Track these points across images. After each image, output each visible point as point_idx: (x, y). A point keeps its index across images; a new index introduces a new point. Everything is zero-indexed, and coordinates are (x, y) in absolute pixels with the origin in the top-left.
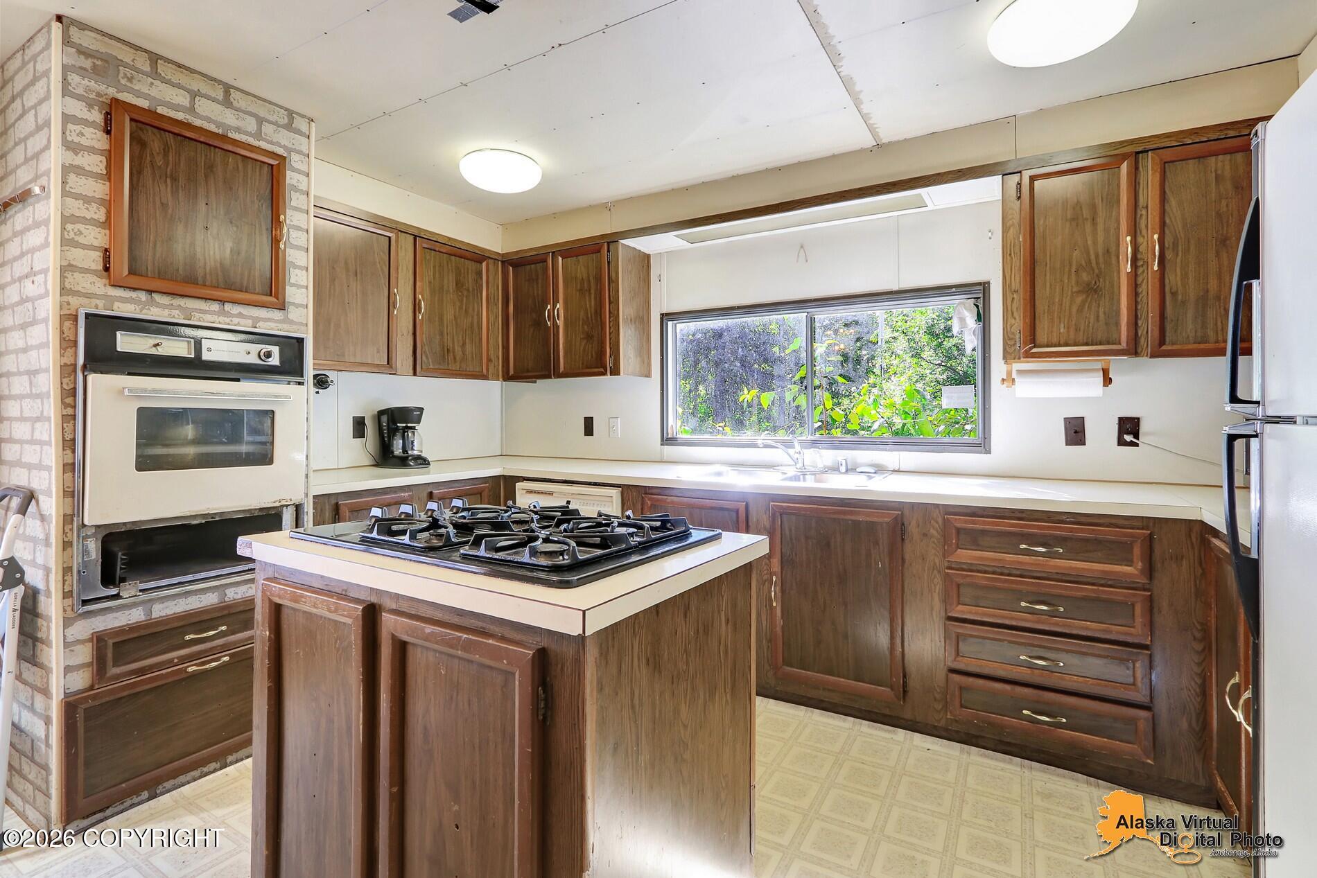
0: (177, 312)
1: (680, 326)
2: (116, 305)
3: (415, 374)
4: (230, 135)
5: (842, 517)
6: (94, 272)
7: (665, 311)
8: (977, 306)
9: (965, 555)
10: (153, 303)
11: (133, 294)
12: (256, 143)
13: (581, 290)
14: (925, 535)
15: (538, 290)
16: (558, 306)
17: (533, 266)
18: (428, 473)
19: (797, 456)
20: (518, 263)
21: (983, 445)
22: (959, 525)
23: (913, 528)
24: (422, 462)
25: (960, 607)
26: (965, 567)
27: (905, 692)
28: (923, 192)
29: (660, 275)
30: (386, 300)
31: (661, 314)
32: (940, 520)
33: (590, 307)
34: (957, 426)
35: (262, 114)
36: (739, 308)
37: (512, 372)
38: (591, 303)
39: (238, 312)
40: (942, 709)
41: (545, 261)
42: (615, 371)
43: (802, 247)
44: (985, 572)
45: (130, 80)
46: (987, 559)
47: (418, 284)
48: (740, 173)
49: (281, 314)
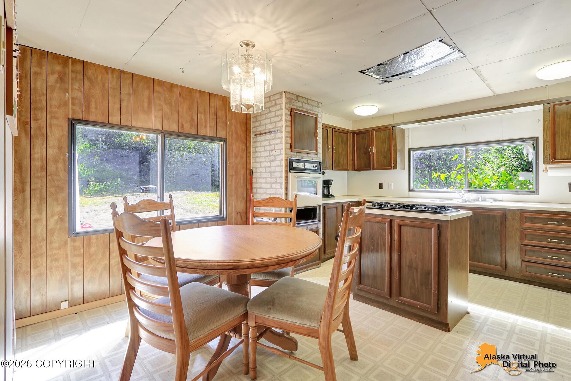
1: (415, 152)
2: (293, 156)
3: (332, 170)
5: (484, 213)
6: (289, 149)
7: (410, 148)
8: (534, 145)
9: (528, 225)
12: (312, 112)
13: (382, 142)
14: (514, 219)
15: (366, 142)
16: (374, 147)
17: (364, 134)
18: (334, 200)
19: (462, 195)
20: (357, 133)
21: (536, 192)
22: (526, 216)
23: (509, 217)
24: (333, 196)
25: (526, 241)
26: (528, 228)
27: (506, 267)
28: (513, 110)
29: (408, 136)
30: (326, 148)
31: (409, 149)
32: (519, 214)
33: (386, 147)
34: (525, 186)
35: (313, 104)
36: (439, 146)
37: (356, 168)
38: (386, 146)
39: (310, 156)
40: (519, 273)
41: (369, 133)
42: (395, 168)
43: (464, 126)
44: (536, 230)
45: (294, 103)
46: (536, 226)
47: (333, 143)
48: (443, 104)
49: (317, 156)
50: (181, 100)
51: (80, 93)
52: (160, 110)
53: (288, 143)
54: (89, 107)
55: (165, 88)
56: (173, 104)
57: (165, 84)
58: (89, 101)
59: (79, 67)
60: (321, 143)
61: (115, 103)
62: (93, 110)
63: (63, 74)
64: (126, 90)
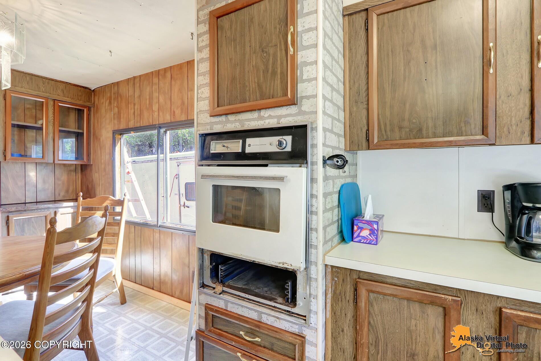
0: (238, 124)
2: (215, 126)
6: (205, 112)
10: (228, 121)
11: (220, 119)
39: (268, 115)
49: (296, 108)
50: (173, 83)
51: (117, 109)
52: (157, 103)
53: (204, 99)
54: (120, 118)
55: (160, 77)
56: (166, 91)
57: (160, 72)
58: (120, 114)
59: (116, 88)
60: (316, 62)
61: (131, 109)
62: (122, 120)
63: (110, 97)
64: (137, 94)
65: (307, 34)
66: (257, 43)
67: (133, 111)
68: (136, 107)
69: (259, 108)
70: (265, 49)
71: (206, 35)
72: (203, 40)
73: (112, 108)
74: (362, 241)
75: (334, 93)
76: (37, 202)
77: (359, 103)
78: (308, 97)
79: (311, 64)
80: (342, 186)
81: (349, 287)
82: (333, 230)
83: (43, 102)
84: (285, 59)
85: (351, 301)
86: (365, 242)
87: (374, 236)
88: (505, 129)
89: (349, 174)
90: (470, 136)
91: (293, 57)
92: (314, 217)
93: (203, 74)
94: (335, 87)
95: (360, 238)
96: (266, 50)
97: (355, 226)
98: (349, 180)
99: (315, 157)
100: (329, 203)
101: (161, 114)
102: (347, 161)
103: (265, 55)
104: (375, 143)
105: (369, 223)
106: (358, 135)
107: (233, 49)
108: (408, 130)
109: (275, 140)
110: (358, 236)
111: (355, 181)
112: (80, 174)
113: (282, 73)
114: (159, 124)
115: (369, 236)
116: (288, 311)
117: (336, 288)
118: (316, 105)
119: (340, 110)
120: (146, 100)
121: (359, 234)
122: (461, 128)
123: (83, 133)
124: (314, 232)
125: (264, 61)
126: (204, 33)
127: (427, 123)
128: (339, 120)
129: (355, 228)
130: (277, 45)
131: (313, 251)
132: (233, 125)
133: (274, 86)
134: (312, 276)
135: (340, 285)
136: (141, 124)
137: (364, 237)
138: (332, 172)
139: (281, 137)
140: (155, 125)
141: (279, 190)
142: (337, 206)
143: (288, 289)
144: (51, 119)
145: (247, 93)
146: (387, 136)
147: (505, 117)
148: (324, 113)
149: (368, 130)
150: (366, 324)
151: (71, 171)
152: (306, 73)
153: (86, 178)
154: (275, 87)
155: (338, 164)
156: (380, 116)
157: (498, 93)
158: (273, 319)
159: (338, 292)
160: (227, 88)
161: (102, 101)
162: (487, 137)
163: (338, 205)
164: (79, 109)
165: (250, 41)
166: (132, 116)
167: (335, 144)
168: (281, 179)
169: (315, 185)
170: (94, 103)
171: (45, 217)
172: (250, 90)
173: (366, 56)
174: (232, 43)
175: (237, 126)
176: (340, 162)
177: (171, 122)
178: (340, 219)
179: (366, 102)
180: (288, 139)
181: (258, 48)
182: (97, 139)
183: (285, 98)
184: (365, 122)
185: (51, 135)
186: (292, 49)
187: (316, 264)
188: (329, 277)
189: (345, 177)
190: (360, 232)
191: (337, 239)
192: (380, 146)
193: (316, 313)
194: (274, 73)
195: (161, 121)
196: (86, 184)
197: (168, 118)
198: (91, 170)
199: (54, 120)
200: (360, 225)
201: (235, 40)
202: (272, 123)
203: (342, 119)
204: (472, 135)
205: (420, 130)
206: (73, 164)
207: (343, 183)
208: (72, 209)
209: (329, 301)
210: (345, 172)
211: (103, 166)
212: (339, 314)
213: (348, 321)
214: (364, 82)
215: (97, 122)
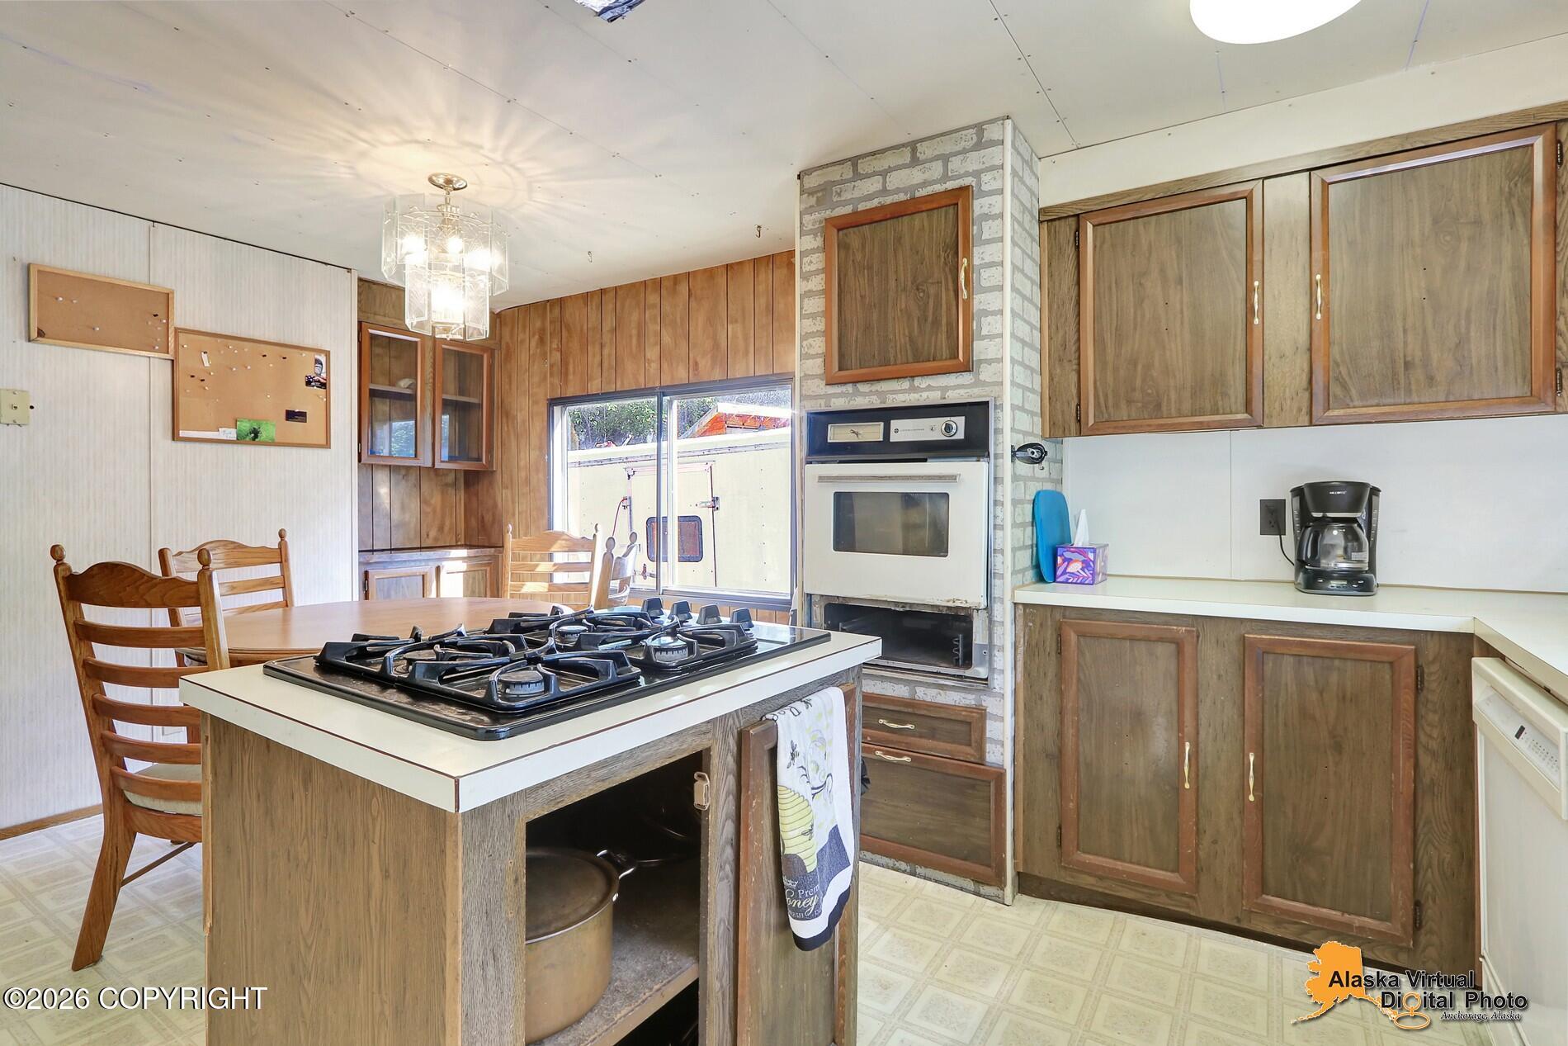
0: (875, 397)
2: (833, 400)
4: (918, 195)
6: (816, 377)
10: (857, 393)
11: (842, 389)
12: (940, 188)
24: (1361, 585)
35: (947, 149)
45: (839, 194)
49: (971, 377)
50: (693, 304)
51: (559, 354)
52: (656, 344)
53: (814, 357)
54: (567, 374)
55: (664, 292)
56: (678, 320)
57: (664, 283)
58: (567, 364)
59: (557, 311)
60: (1001, 312)
61: (594, 356)
62: (571, 377)
63: (542, 331)
64: (609, 323)
65: (988, 270)
66: (909, 275)
67: (598, 358)
68: (606, 351)
69: (911, 375)
70: (922, 285)
71: (817, 255)
72: (811, 262)
73: (546, 353)
74: (1070, 581)
75: (1026, 303)
76: (391, 550)
77: (1065, 361)
78: (989, 362)
79: (994, 313)
80: (1038, 493)
81: (1049, 632)
82: (1025, 559)
83: (416, 342)
84: (954, 303)
85: (1053, 653)
86: (1074, 581)
87: (1089, 571)
88: (1277, 405)
89: (1048, 476)
90: (1228, 414)
91: (968, 303)
92: (999, 533)
93: (813, 316)
94: (1027, 340)
95: (1066, 576)
96: (924, 288)
97: (1059, 558)
98: (1049, 487)
99: (1000, 446)
100: (1019, 515)
101: (665, 366)
102: (1046, 452)
103: (921, 295)
104: (1090, 424)
105: (1081, 551)
106: (1063, 412)
107: (866, 281)
108: (1140, 405)
109: (940, 422)
110: (1064, 572)
111: (1058, 490)
112: (463, 492)
113: (949, 324)
114: (661, 387)
115: (1080, 571)
116: (959, 676)
117: (1030, 637)
118: (1001, 373)
119: (1034, 375)
120: (631, 336)
121: (1066, 569)
122: (1216, 404)
123: (480, 406)
124: (1000, 556)
125: (921, 303)
126: (813, 251)
127: (1168, 396)
128: (1032, 391)
129: (1059, 560)
130: (941, 283)
131: (997, 582)
132: (867, 399)
133: (936, 342)
134: (996, 619)
135: (1037, 633)
136: (618, 386)
137: (1073, 573)
138: (1024, 468)
139: (948, 418)
140: (653, 388)
141: (948, 495)
142: (1030, 524)
143: (958, 646)
144: (428, 377)
145: (892, 351)
146: (1109, 415)
147: (1276, 388)
148: (1013, 383)
149: (1079, 405)
150: (1075, 681)
151: (447, 485)
152: (987, 325)
153: (478, 500)
154: (939, 343)
155: (1034, 456)
156: (1098, 383)
157: (1266, 352)
158: (934, 692)
159: (1034, 643)
160: (857, 341)
161: (521, 336)
162: (1251, 415)
163: (1033, 522)
164: (458, 351)
165: (896, 272)
166: (597, 371)
167: (1027, 427)
168: (952, 478)
169: (1000, 487)
170: (500, 342)
171: (421, 577)
172: (896, 347)
173: (1077, 287)
174: (866, 271)
175: (874, 401)
176: (1036, 453)
177: (689, 384)
178: (1034, 546)
179: (1076, 361)
180: (959, 422)
181: (909, 283)
182: (507, 417)
183: (953, 362)
184: (1074, 391)
185: (429, 410)
186: (965, 292)
187: (1002, 600)
188: (1020, 622)
189: (1043, 480)
190: (1067, 566)
191: (1030, 575)
192: (1098, 430)
193: (1002, 672)
194: (936, 322)
195: (666, 381)
196: (478, 513)
197: (681, 375)
198: (491, 484)
199: (434, 379)
200: (1068, 555)
201: (870, 268)
202: (933, 398)
203: (1038, 388)
204: (1231, 413)
205: (1159, 406)
206: (450, 470)
207: (1039, 489)
208: (465, 564)
209: (1020, 657)
210: (1043, 469)
211: (523, 474)
212: (1035, 675)
213: (1048, 684)
214: (1073, 327)
215: (507, 380)
